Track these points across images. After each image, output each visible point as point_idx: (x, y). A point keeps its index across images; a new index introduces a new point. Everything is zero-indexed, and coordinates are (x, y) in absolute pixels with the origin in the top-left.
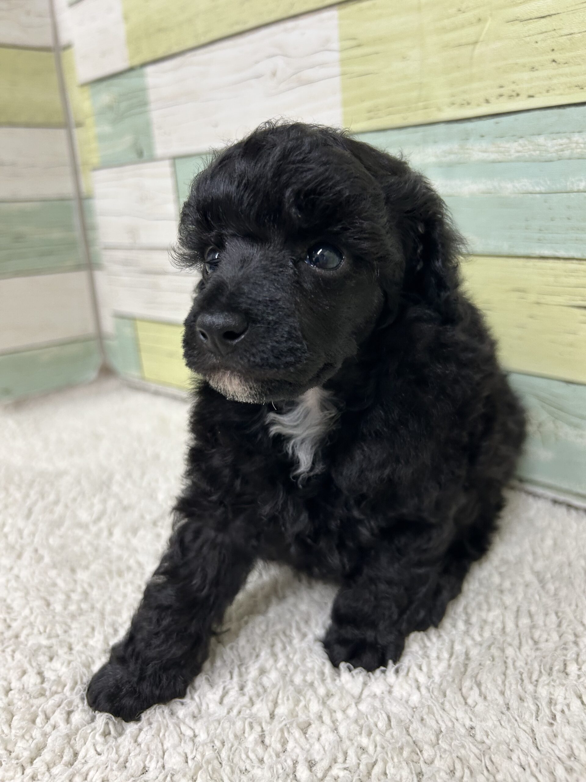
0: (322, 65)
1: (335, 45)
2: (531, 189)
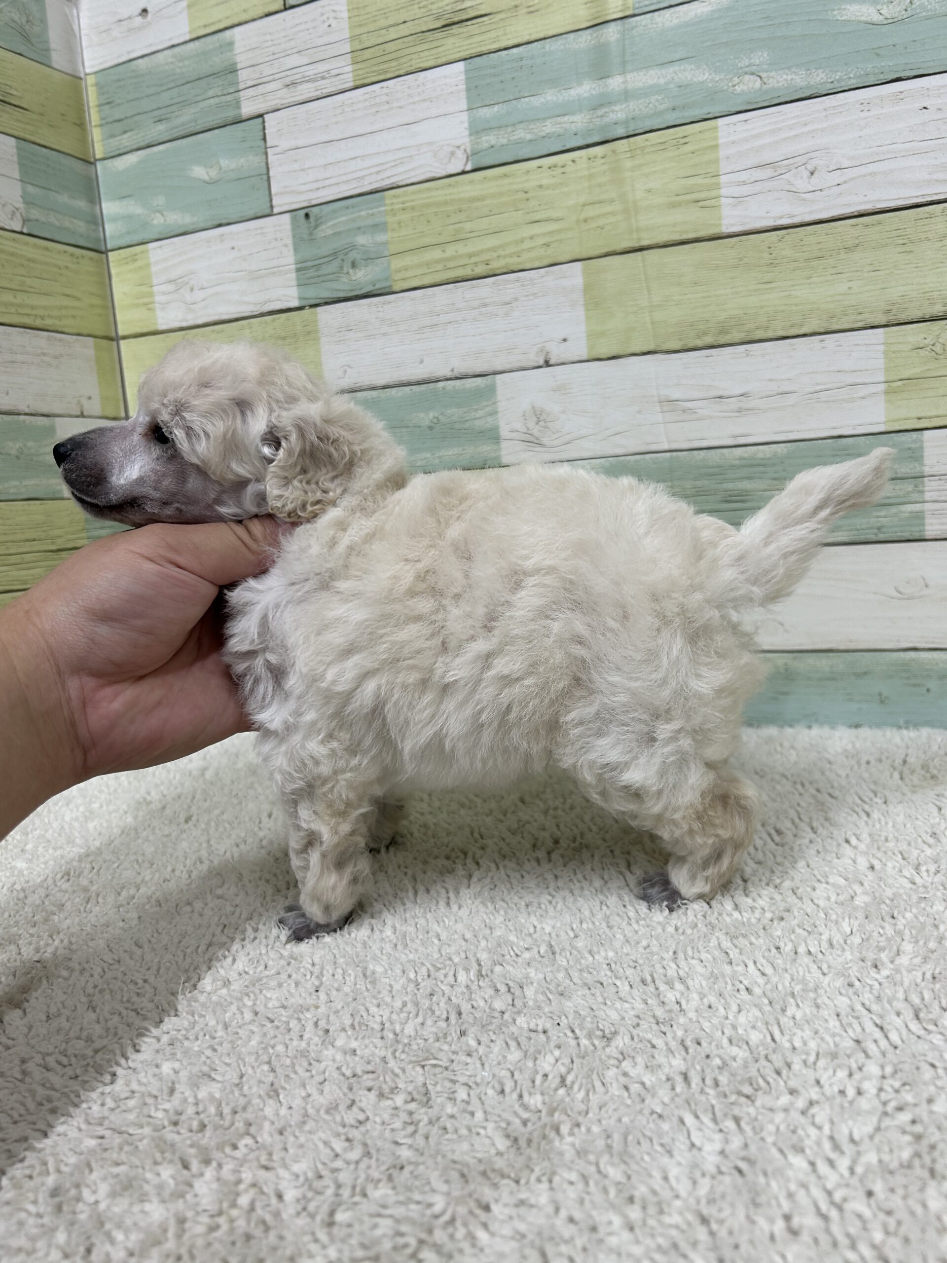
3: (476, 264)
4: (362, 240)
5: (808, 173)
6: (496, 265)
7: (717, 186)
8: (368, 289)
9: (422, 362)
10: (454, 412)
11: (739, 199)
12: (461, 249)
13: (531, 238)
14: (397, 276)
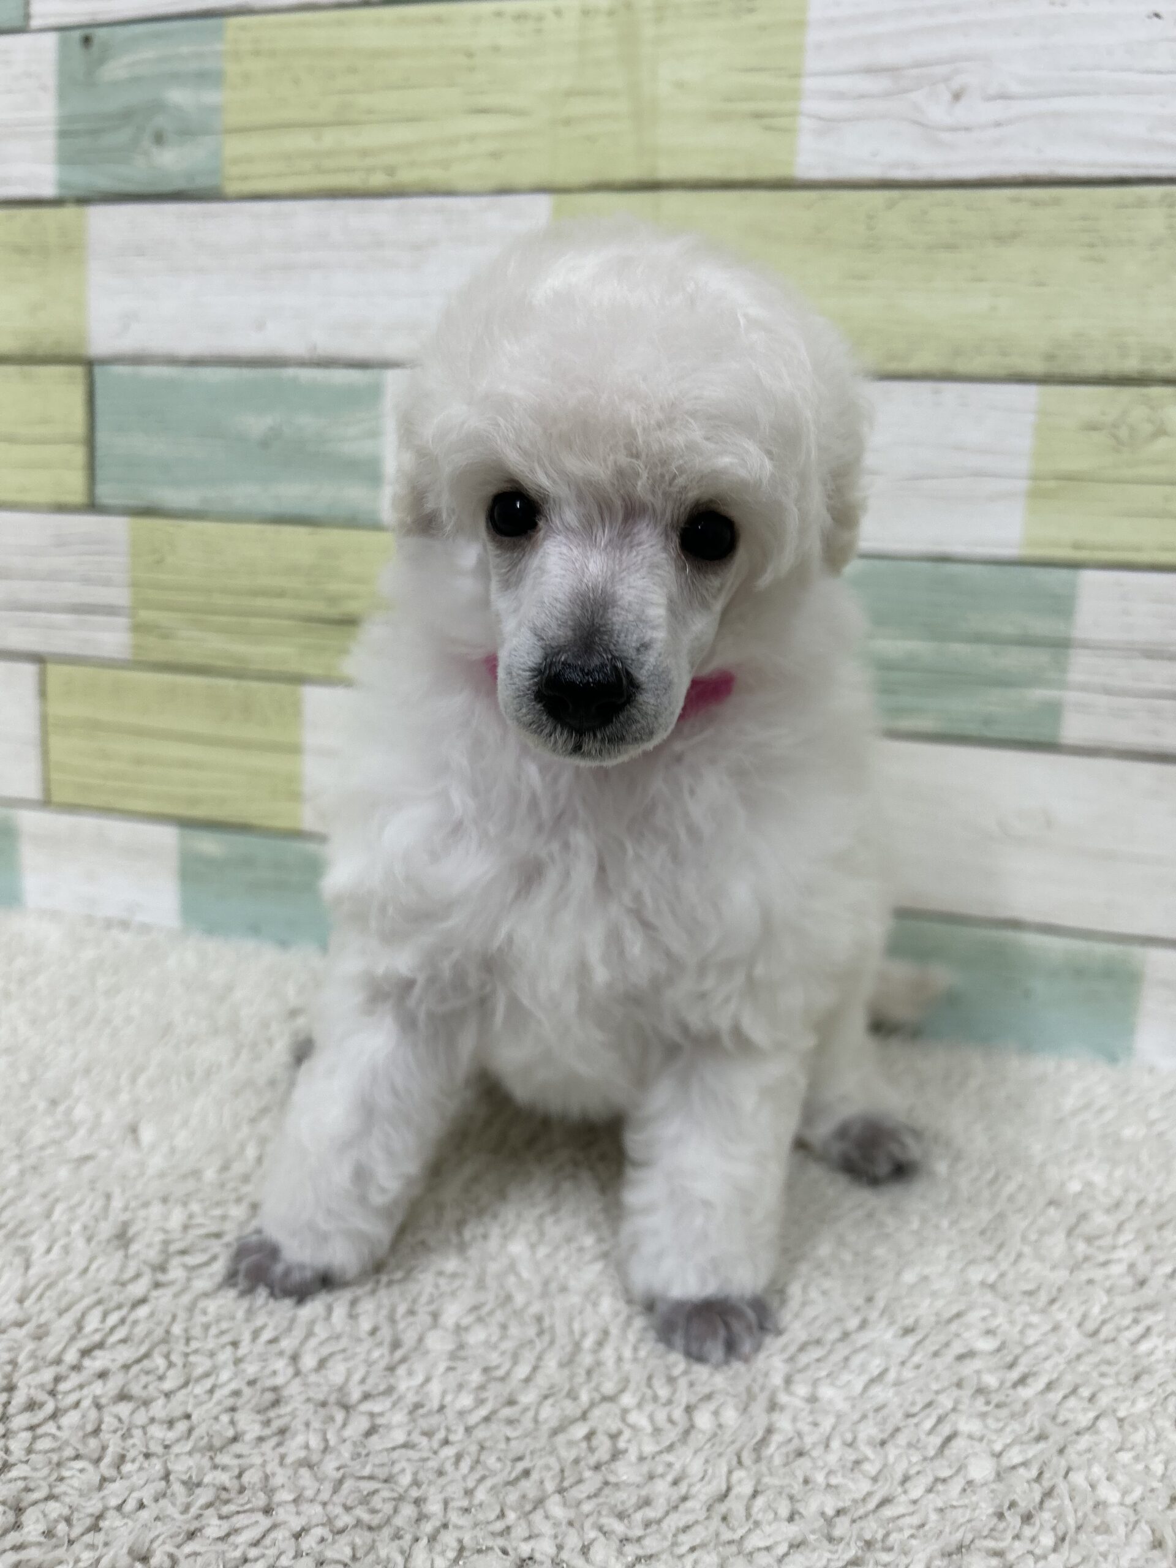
3: (371, 170)
4: (178, 96)
5: (947, 97)
6: (407, 176)
7: (795, 94)
8: (179, 184)
9: (260, 326)
10: (307, 422)
11: (829, 124)
12: (349, 138)
13: (472, 138)
14: (233, 170)
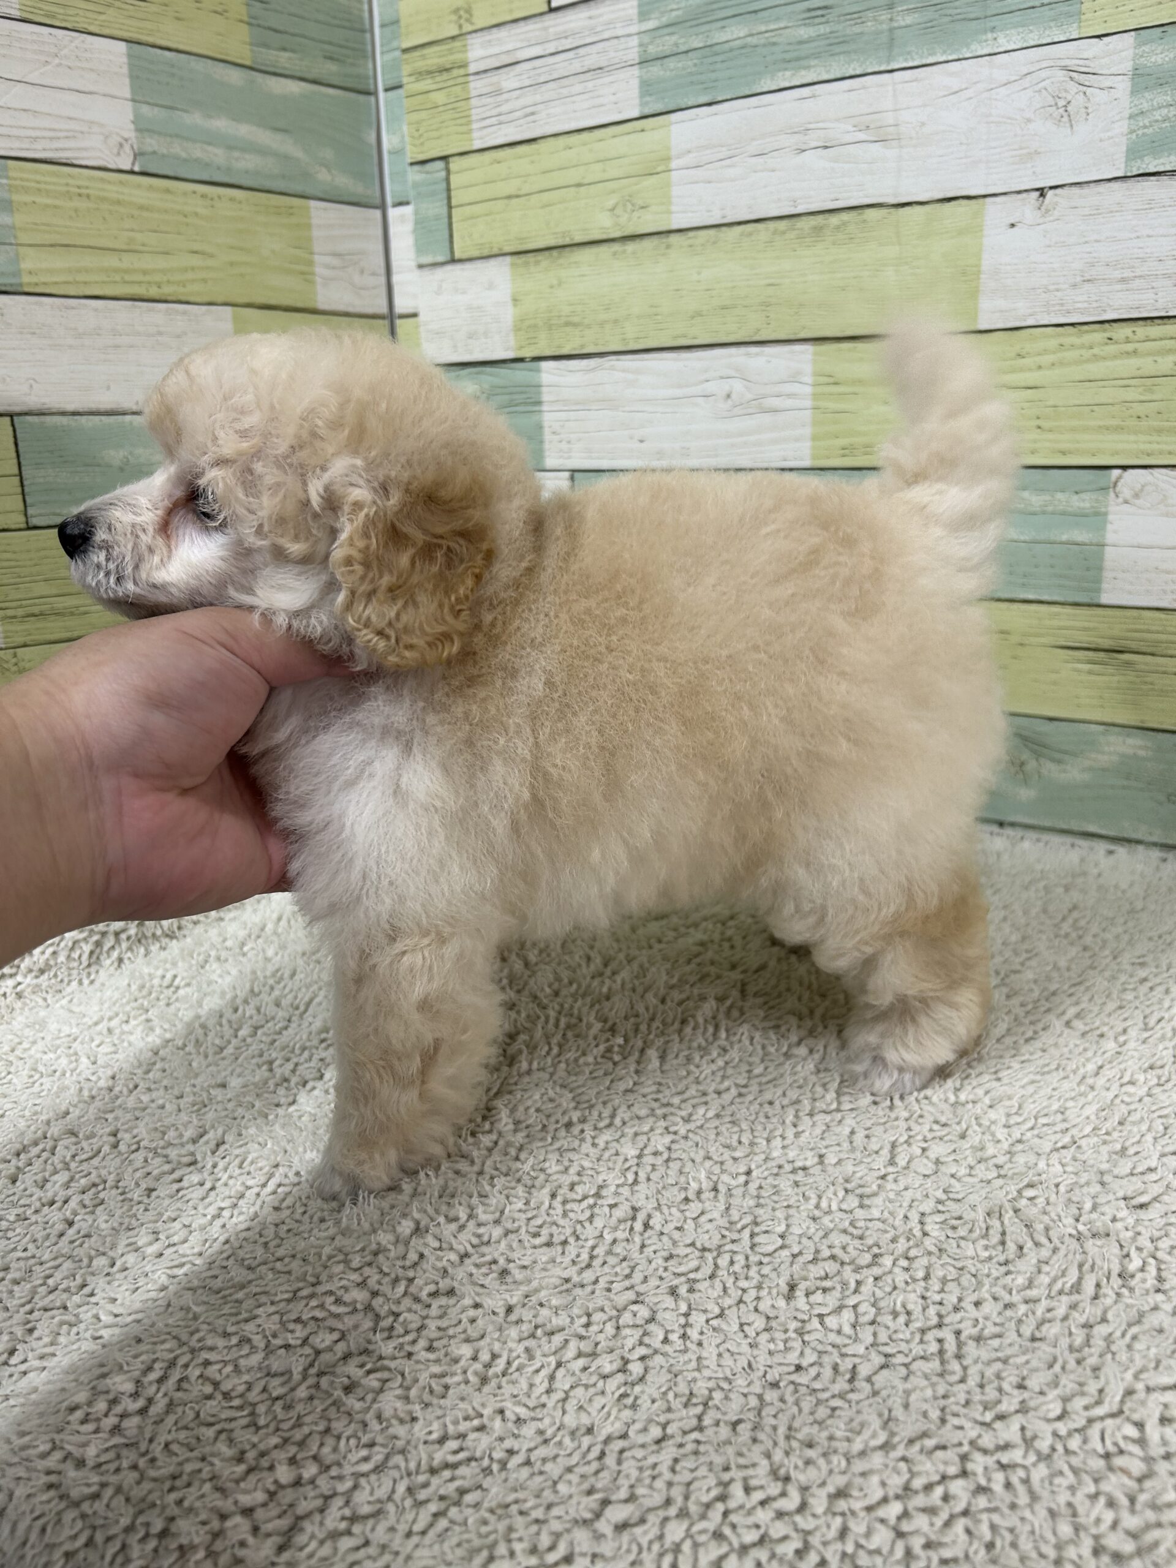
0: (790, 396)
1: (808, 379)
2: (1015, 537)
